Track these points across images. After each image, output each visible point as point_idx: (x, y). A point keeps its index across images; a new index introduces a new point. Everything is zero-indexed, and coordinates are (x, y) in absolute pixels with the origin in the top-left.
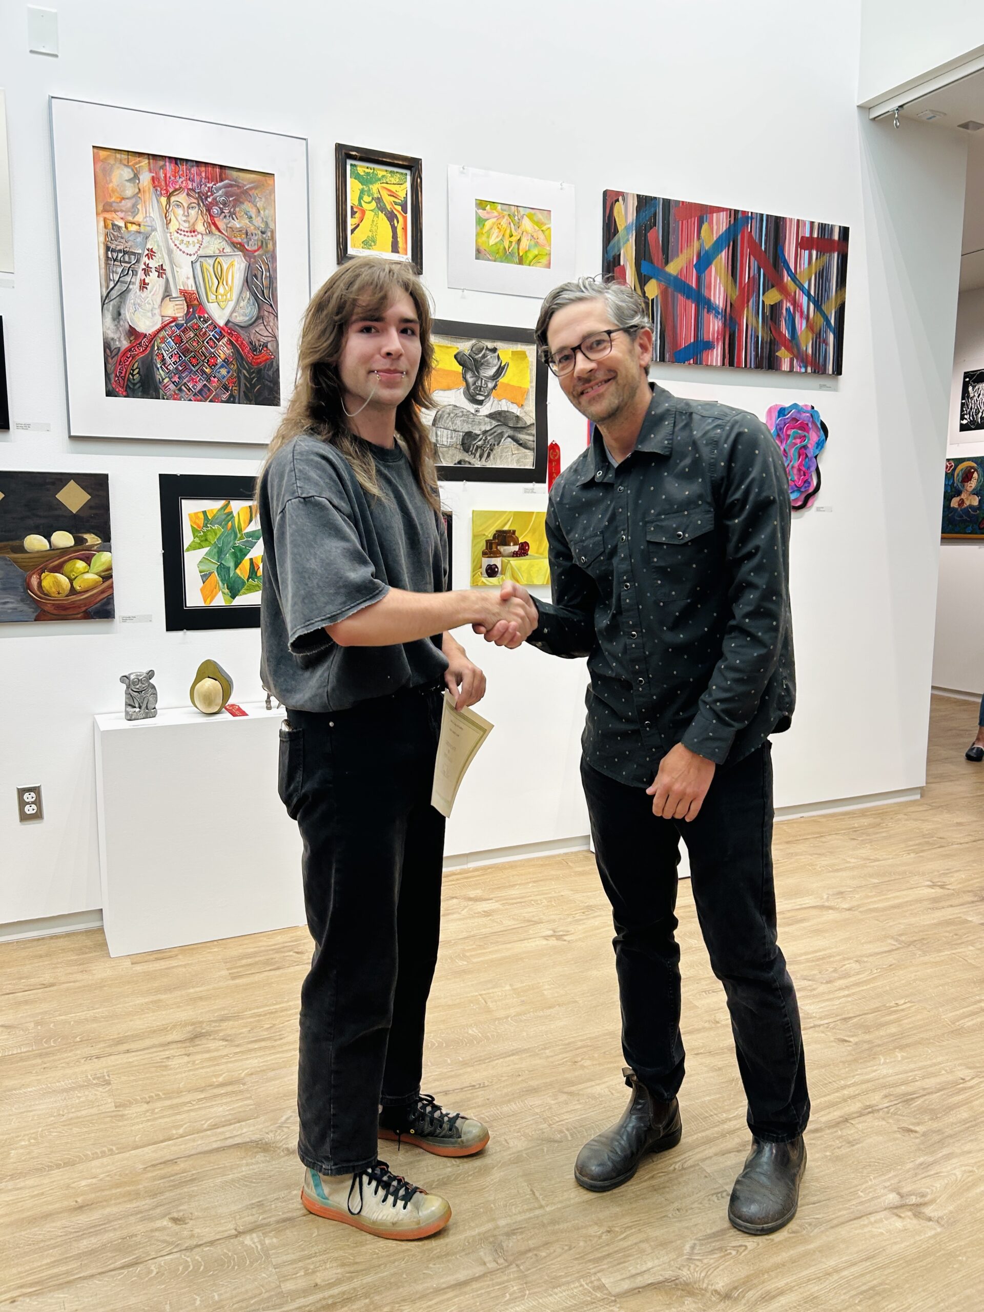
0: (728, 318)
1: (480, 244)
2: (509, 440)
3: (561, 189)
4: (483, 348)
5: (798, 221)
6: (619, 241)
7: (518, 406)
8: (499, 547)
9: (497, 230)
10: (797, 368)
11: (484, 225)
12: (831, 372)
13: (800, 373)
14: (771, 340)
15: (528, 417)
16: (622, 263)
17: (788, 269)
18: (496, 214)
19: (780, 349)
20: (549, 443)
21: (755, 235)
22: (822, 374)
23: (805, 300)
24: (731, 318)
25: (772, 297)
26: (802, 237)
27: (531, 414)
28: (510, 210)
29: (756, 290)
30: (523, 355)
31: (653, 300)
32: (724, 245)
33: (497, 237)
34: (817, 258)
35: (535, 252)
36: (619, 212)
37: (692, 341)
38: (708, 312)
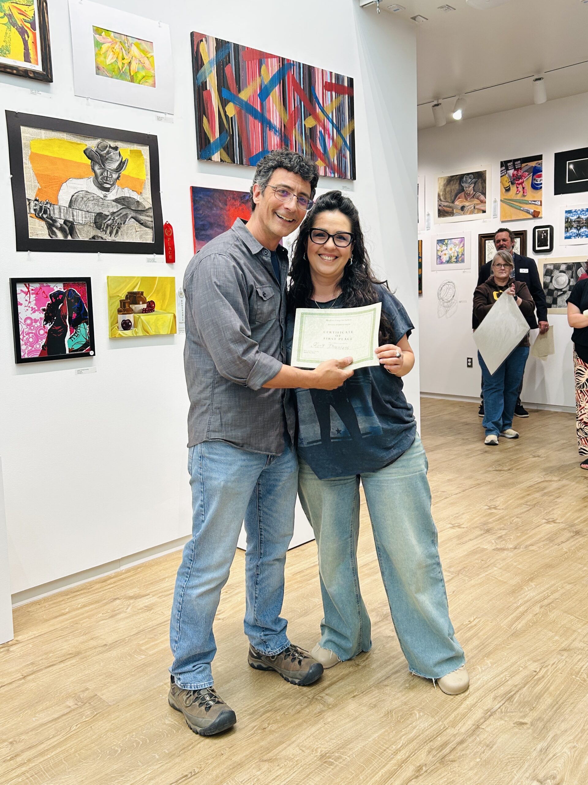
0: (283, 135)
1: (99, 63)
2: (133, 220)
3: (160, 27)
4: (107, 147)
5: (322, 70)
6: (205, 72)
7: (138, 193)
8: (131, 306)
9: (112, 53)
10: (328, 174)
11: (101, 48)
12: (349, 178)
13: (330, 178)
14: (311, 153)
15: (146, 203)
16: (208, 88)
17: (319, 104)
18: (110, 40)
19: (317, 160)
20: (164, 224)
21: (296, 76)
22: (344, 178)
23: (330, 125)
24: (285, 135)
25: (310, 122)
26: (326, 82)
27: (148, 200)
28: (121, 38)
29: (300, 116)
30: (139, 153)
31: (232, 118)
32: (277, 82)
33: (112, 58)
34: (335, 98)
35: (143, 73)
36: (203, 50)
37: (261, 150)
38: (270, 130)
